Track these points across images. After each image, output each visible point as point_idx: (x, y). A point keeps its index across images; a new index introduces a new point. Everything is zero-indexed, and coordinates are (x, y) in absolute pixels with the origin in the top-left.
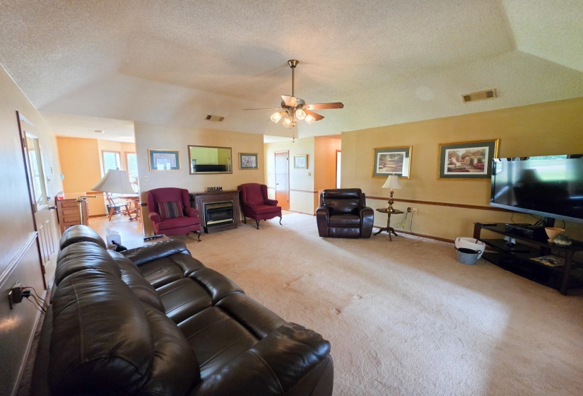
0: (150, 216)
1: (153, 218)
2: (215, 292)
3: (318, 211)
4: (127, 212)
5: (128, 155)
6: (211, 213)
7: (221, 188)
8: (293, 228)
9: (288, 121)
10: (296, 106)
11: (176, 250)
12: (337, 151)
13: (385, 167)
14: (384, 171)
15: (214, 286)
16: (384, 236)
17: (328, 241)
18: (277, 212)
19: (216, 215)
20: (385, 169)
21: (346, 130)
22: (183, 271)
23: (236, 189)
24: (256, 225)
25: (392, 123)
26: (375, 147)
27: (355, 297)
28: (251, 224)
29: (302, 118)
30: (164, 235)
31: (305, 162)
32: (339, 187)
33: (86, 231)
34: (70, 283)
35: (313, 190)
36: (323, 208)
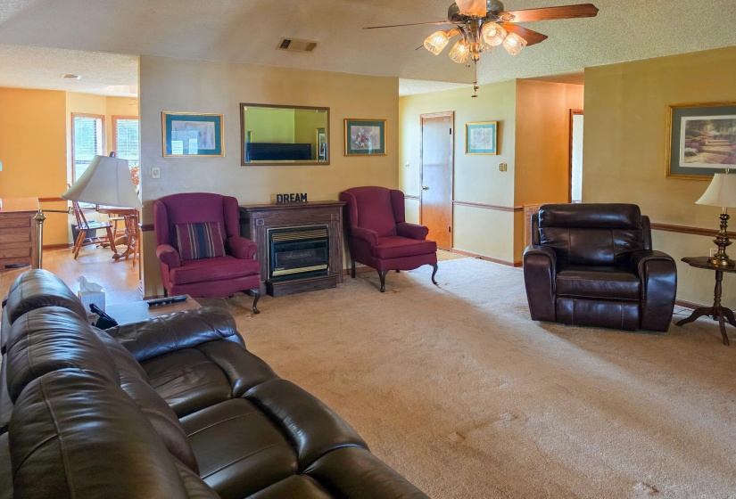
0: (158, 254)
1: (164, 257)
2: (302, 439)
3: (529, 255)
4: (110, 242)
5: (119, 121)
6: (282, 250)
7: (305, 197)
8: (465, 294)
9: (462, 50)
10: (483, 15)
11: (215, 333)
12: (571, 113)
13: (700, 151)
14: (699, 162)
15: (301, 424)
16: (705, 328)
17: (553, 331)
18: (427, 255)
19: (290, 256)
20: (701, 157)
21: (595, 63)
22: (230, 382)
23: (336, 199)
24: (379, 283)
25: (719, 44)
26: (675, 102)
27: (639, 487)
28: (366, 278)
29: (499, 41)
30: (189, 297)
31: (491, 138)
32: (577, 197)
33: (50, 282)
34: (41, 394)
35: (512, 205)
36: (539, 249)
